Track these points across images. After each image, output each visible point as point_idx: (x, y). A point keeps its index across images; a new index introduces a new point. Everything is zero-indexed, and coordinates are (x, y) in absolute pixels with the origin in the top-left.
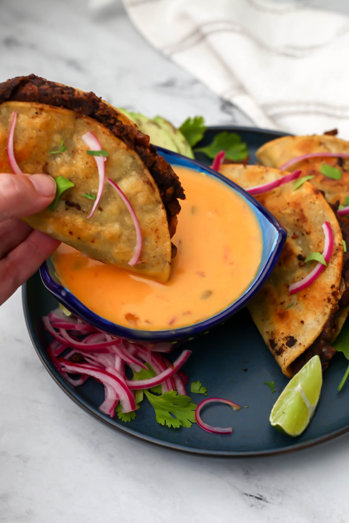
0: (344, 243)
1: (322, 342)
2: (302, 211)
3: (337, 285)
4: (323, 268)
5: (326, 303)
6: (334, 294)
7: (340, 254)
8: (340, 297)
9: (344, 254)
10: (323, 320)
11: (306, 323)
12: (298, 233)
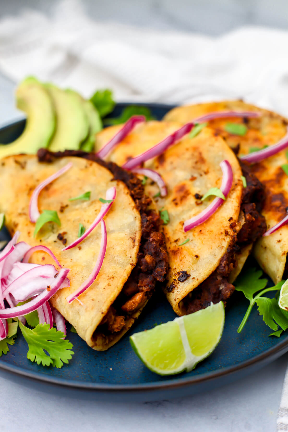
0: (243, 179)
1: (219, 278)
2: (200, 154)
3: (235, 217)
4: (222, 202)
5: (223, 236)
6: (232, 226)
7: (239, 188)
8: (238, 228)
9: (243, 189)
10: (220, 253)
11: (201, 257)
12: (196, 175)
